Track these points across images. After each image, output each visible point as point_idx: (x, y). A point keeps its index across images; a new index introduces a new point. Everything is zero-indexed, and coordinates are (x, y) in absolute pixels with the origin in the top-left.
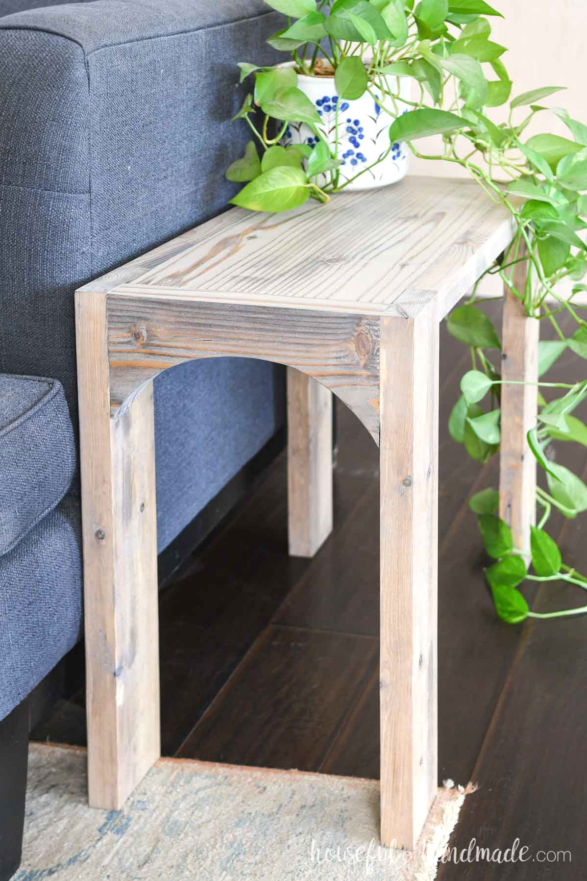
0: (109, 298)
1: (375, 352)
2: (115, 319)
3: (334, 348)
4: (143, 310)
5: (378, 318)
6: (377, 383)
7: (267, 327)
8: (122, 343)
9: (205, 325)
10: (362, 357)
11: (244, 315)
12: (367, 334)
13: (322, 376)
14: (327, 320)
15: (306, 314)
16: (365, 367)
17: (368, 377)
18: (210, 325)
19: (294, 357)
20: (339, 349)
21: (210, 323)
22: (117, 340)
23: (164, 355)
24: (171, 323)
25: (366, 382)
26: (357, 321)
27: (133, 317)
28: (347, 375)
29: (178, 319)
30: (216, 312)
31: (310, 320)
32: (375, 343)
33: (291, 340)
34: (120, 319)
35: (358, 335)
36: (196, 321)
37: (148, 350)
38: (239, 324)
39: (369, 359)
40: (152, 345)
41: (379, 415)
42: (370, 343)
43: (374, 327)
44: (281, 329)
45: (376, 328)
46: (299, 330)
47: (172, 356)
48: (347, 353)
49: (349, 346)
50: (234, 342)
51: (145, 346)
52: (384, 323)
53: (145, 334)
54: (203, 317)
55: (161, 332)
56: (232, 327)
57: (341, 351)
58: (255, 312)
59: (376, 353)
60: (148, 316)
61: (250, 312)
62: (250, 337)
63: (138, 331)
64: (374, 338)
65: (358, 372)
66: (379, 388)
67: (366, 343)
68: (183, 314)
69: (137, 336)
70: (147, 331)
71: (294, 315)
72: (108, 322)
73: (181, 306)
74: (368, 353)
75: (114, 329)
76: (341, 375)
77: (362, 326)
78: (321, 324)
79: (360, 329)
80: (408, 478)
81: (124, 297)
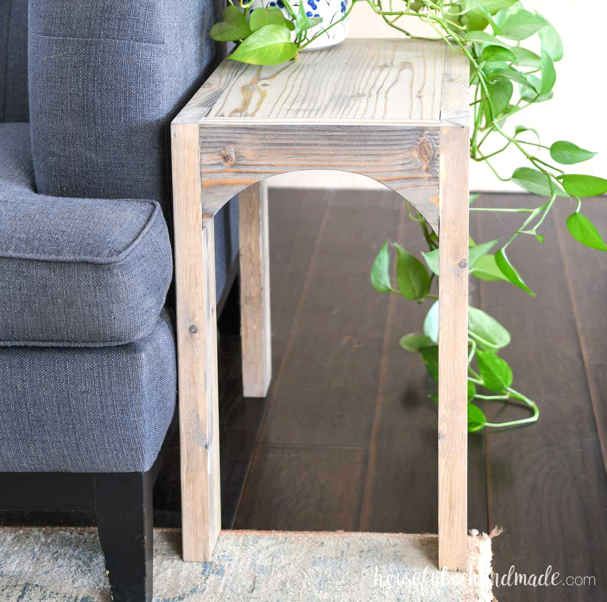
0: (202, 127)
1: (436, 156)
2: (207, 145)
3: (400, 156)
4: (232, 135)
5: (438, 129)
6: (437, 183)
7: (342, 143)
8: (213, 165)
9: (286, 144)
10: (425, 163)
11: (321, 133)
12: (429, 142)
13: (390, 180)
14: (395, 134)
15: (375, 129)
16: (427, 170)
17: (430, 179)
18: (291, 145)
19: (365, 166)
20: (404, 157)
21: (291, 142)
22: (208, 163)
23: (251, 173)
24: (257, 145)
25: (427, 183)
26: (419, 133)
27: (223, 142)
28: (411, 178)
29: (262, 141)
30: (297, 133)
31: (379, 134)
32: (435, 150)
33: (362, 153)
34: (211, 145)
35: (421, 144)
36: (279, 141)
37: (236, 169)
38: (317, 142)
39: (431, 164)
40: (240, 165)
41: (438, 210)
42: (432, 150)
43: (434, 137)
44: (354, 143)
45: (437, 137)
46: (369, 143)
47: (258, 173)
48: (412, 159)
49: (413, 154)
50: (313, 158)
51: (233, 166)
52: (444, 132)
53: (233, 156)
54: (284, 138)
55: (248, 153)
56: (311, 145)
57: (406, 158)
58: (330, 131)
59: (436, 159)
60: (237, 140)
61: (326, 131)
62: (327, 152)
63: (227, 154)
64: (435, 145)
65: (421, 176)
66: (438, 188)
67: (427, 150)
68: (267, 137)
69: (226, 158)
70: (235, 153)
71: (365, 131)
72: (201, 147)
73: (266, 130)
74: (429, 158)
75: (207, 153)
76: (407, 178)
77: (423, 136)
78: (389, 137)
79: (422, 139)
80: (464, 261)
81: (215, 126)
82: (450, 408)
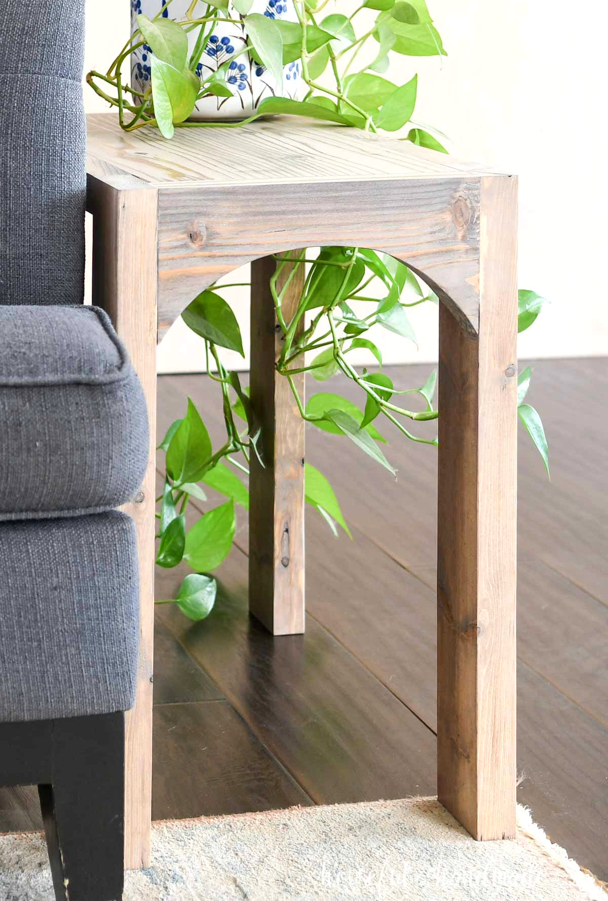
0: (160, 193)
1: (475, 219)
2: (168, 219)
3: (429, 222)
4: (203, 203)
5: (478, 180)
7: (352, 206)
8: (176, 247)
9: (277, 213)
10: (461, 229)
11: (324, 194)
12: (466, 200)
13: (414, 257)
14: (422, 190)
15: (397, 185)
17: (467, 251)
18: (284, 213)
19: (381, 238)
20: (434, 222)
21: (284, 209)
22: (169, 245)
23: (227, 257)
24: (237, 215)
25: (464, 257)
26: (454, 187)
27: (191, 214)
28: (442, 252)
29: (246, 210)
30: (292, 196)
31: (401, 191)
32: (473, 209)
33: (379, 219)
34: (173, 218)
35: (456, 202)
36: (267, 209)
37: (207, 253)
38: (318, 207)
39: (468, 229)
40: (212, 245)
41: (478, 296)
42: (470, 211)
43: (474, 192)
44: (368, 206)
45: (476, 192)
46: (388, 205)
47: (236, 256)
48: (444, 225)
49: (445, 216)
50: (312, 229)
51: (203, 248)
52: (486, 184)
53: (204, 233)
54: (274, 203)
55: (224, 228)
56: (311, 212)
57: (437, 224)
59: (476, 222)
60: (209, 210)
61: (331, 190)
62: (332, 222)
63: (195, 230)
64: (474, 204)
65: (455, 247)
66: (479, 263)
67: (464, 210)
68: (251, 203)
69: (194, 237)
70: (207, 228)
72: (160, 223)
73: (249, 192)
74: (466, 223)
75: (167, 231)
76: (436, 253)
77: (459, 191)
78: (414, 195)
79: (458, 195)
80: (511, 366)
81: (180, 191)
82: (493, 586)
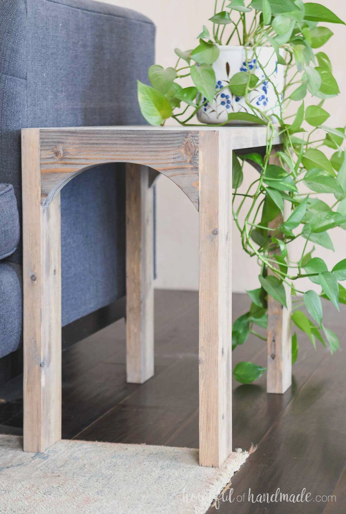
0: (41, 132)
1: (196, 153)
2: (44, 144)
3: (172, 153)
4: (61, 137)
5: (197, 133)
6: (197, 172)
7: (133, 143)
8: (49, 158)
9: (97, 144)
10: (189, 157)
11: (120, 136)
12: (191, 142)
13: (165, 170)
14: (168, 136)
15: (156, 133)
16: (190, 162)
17: (192, 169)
18: (100, 144)
19: (148, 160)
20: (175, 153)
21: (100, 142)
22: (45, 157)
23: (73, 164)
24: (77, 144)
25: (190, 171)
26: (185, 135)
27: (55, 142)
28: (179, 168)
29: (81, 141)
30: (103, 136)
31: (158, 136)
32: (196, 147)
33: (147, 150)
34: (47, 144)
35: (186, 143)
36: (92, 142)
37: (63, 162)
38: (117, 142)
39: (193, 158)
40: (66, 158)
41: (198, 192)
42: (193, 148)
43: (195, 138)
44: (141, 143)
45: (197, 138)
46: (152, 143)
47: (77, 164)
48: (180, 154)
49: (181, 150)
50: (113, 153)
51: (62, 159)
52: (201, 135)
53: (62, 152)
54: (95, 139)
55: (71, 150)
56: (113, 144)
57: (176, 154)
58: (126, 134)
59: (197, 154)
60: (64, 141)
61: (123, 134)
62: (123, 149)
63: (58, 150)
64: (196, 144)
65: (186, 166)
66: (198, 175)
67: (190, 148)
68: (84, 138)
69: (57, 153)
70: (63, 150)
71: (149, 134)
72: (41, 146)
73: (83, 133)
74: (191, 154)
75: (44, 150)
76: (176, 169)
77: (188, 138)
78: (164, 138)
79: (187, 140)
80: (216, 230)
81: (50, 130)
82: (207, 340)
